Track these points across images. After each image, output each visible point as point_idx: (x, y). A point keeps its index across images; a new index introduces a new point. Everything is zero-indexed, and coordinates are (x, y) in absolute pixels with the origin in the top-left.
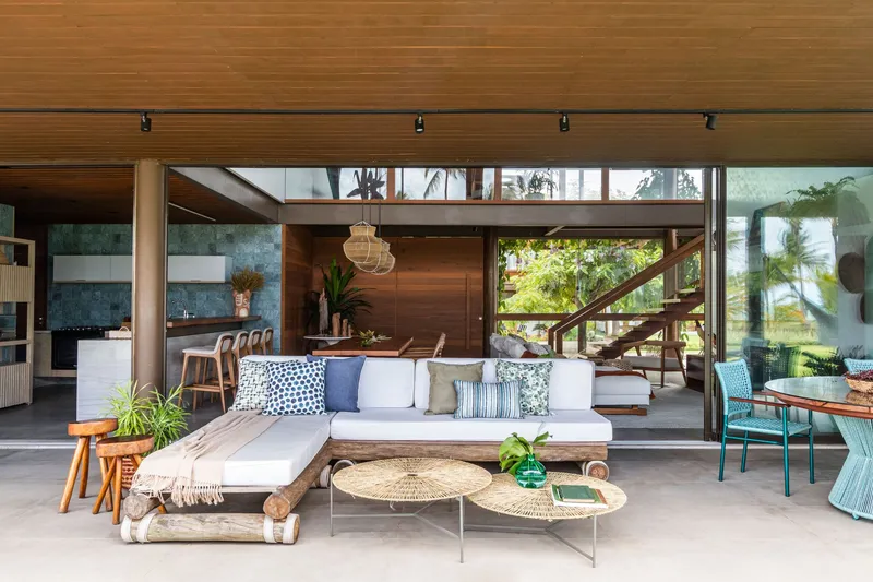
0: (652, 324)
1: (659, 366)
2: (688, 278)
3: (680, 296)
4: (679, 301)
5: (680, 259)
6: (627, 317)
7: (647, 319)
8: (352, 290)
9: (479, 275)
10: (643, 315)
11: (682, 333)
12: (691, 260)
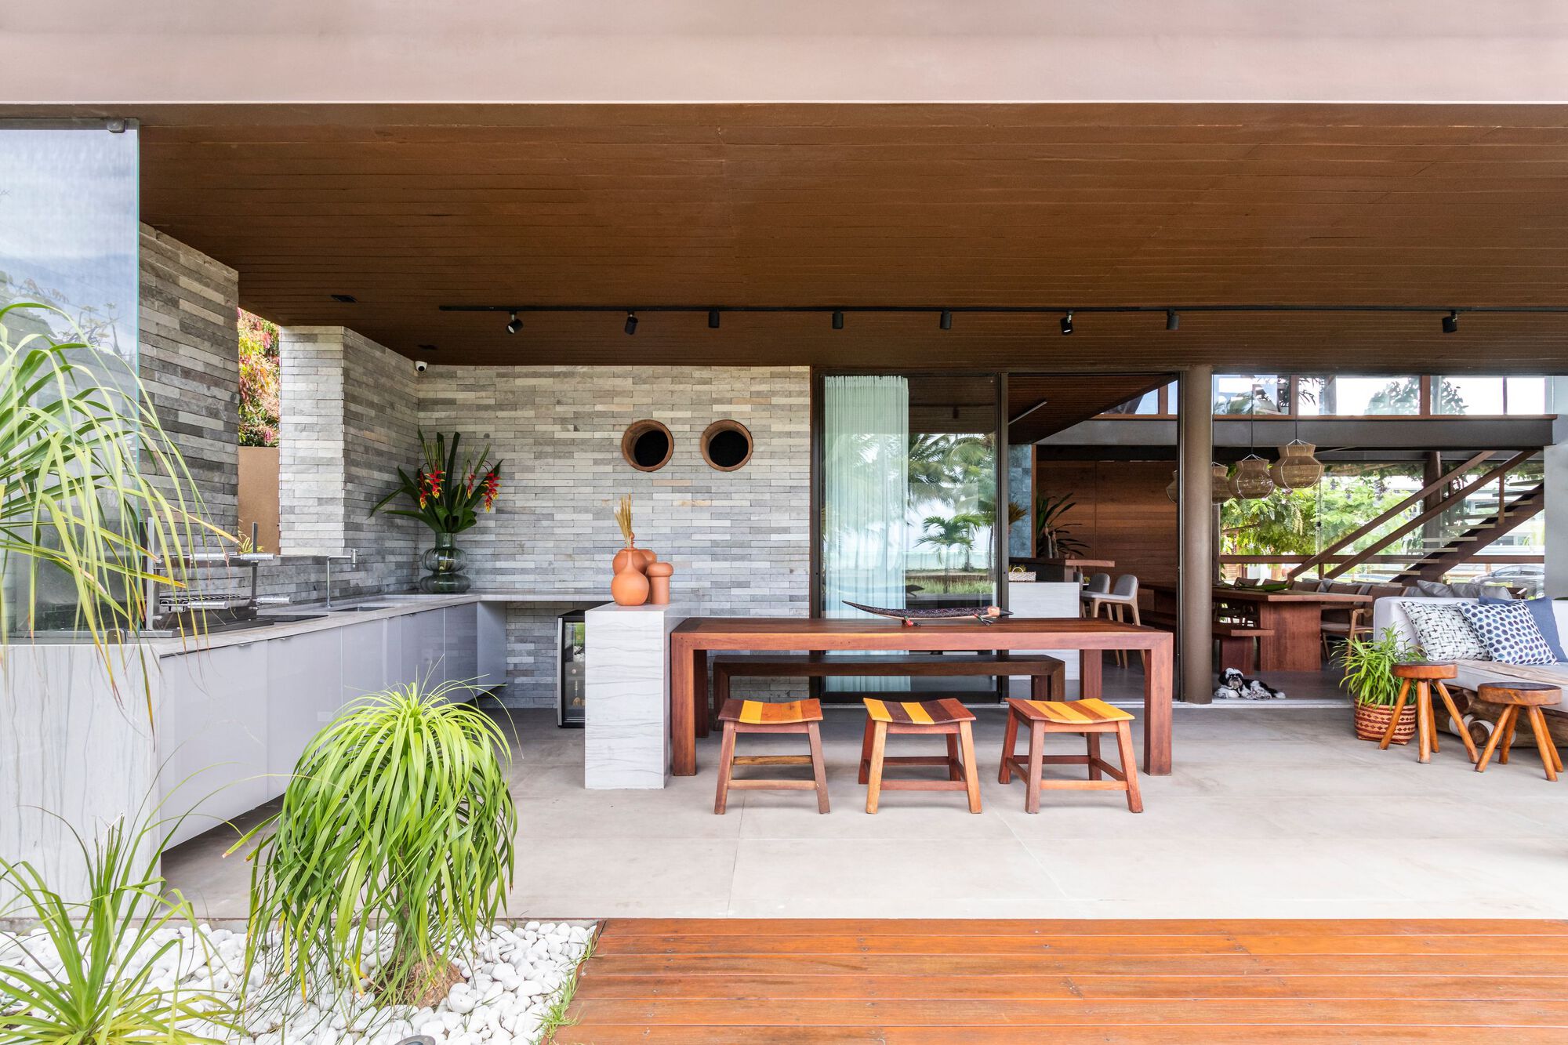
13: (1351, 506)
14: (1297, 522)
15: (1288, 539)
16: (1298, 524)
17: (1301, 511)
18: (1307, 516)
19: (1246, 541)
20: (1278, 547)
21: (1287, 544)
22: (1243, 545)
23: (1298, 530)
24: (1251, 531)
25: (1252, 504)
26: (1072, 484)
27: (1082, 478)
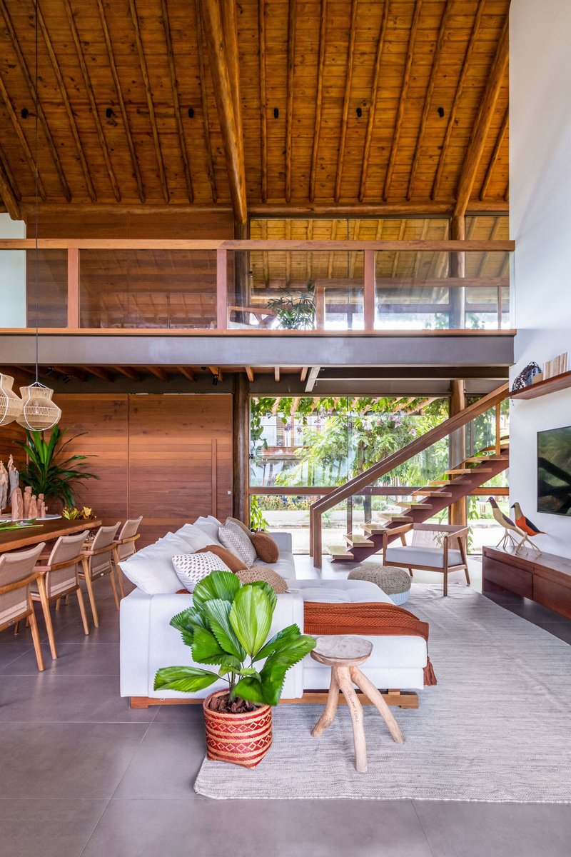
0: (435, 501)
1: (441, 565)
2: (479, 445)
3: (469, 465)
4: (469, 471)
5: (467, 419)
6: (406, 491)
7: (429, 493)
8: (74, 458)
9: (226, 441)
10: (424, 489)
11: (471, 509)
12: (481, 422)
26: (106, 416)
27: (116, 411)
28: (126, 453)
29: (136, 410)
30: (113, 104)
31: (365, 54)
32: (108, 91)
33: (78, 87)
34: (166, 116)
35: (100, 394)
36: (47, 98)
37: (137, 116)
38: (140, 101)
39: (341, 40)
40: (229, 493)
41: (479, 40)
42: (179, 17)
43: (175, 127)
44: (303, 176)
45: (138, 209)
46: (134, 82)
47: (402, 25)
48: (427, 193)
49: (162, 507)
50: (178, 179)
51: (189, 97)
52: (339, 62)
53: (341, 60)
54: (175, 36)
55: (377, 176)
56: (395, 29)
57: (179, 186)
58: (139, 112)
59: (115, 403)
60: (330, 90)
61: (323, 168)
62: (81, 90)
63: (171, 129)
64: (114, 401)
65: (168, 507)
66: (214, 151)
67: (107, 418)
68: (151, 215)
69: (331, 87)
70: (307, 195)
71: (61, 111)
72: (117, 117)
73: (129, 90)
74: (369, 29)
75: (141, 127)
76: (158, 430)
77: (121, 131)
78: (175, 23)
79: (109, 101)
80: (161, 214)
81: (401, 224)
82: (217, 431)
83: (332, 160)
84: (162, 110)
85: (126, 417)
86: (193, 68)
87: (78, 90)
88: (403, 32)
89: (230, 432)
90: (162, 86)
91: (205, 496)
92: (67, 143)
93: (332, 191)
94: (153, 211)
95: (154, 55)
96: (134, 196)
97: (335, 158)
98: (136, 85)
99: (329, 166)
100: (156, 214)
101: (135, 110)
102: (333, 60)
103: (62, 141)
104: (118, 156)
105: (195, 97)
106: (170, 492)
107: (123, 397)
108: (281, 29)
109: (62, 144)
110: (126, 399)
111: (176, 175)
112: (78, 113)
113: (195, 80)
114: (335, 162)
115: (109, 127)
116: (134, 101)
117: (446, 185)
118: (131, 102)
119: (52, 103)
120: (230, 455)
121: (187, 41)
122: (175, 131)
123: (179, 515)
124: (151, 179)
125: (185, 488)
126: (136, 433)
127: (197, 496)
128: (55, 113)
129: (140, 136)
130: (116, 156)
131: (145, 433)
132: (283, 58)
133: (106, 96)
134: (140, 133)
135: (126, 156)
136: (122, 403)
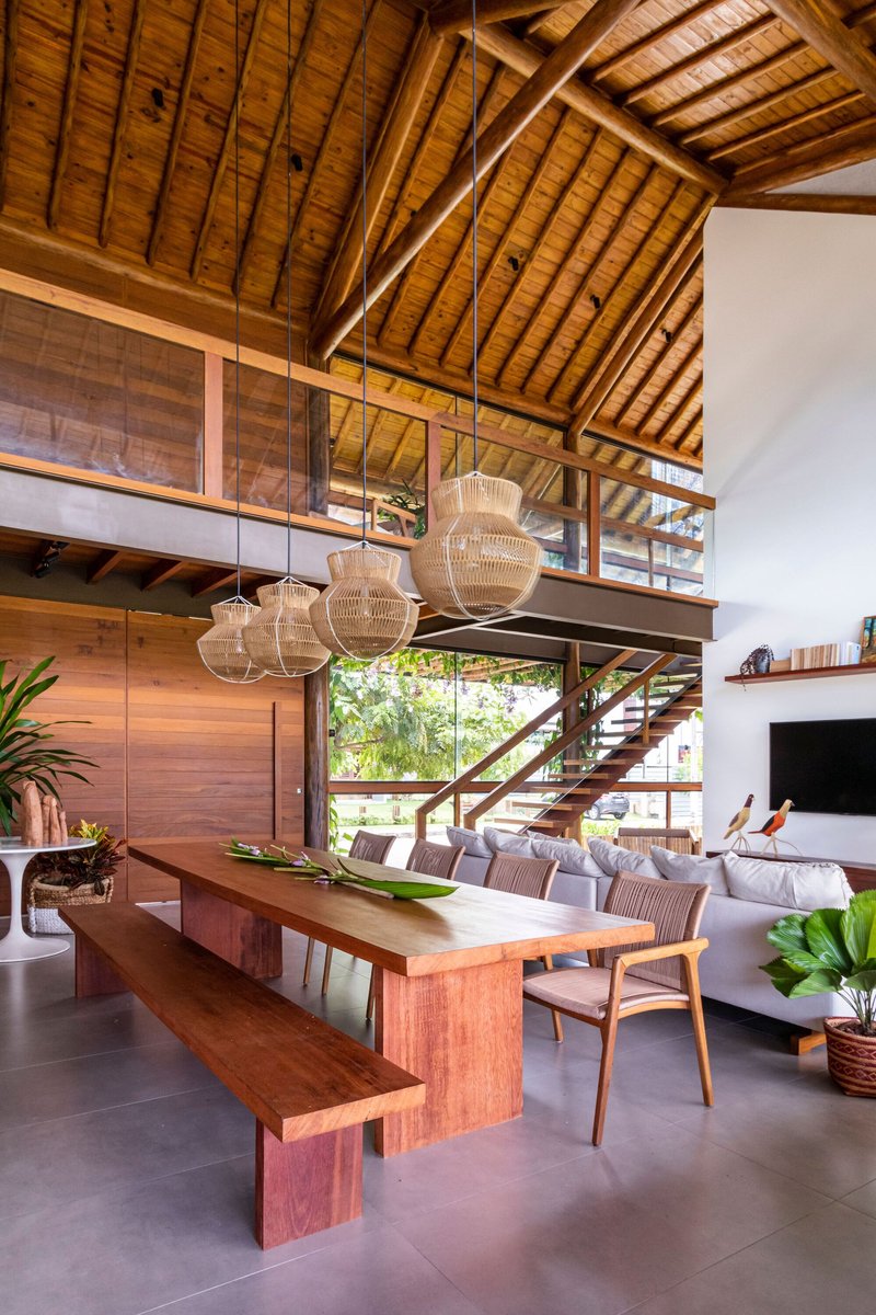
9: (294, 706)
13: (473, 721)
14: (421, 737)
15: (411, 758)
16: (421, 739)
17: (425, 725)
18: (431, 732)
19: (369, 759)
20: (401, 767)
21: (409, 764)
22: (366, 764)
23: (423, 747)
24: (374, 747)
25: (375, 712)
26: (81, 647)
27: (100, 638)
28: (123, 719)
29: (141, 641)
30: (168, 86)
31: (546, 195)
32: (167, 60)
33: (113, 25)
34: (251, 147)
35: (72, 605)
36: (36, 11)
37: (202, 124)
38: (220, 105)
39: (525, 164)
40: (299, 791)
41: (657, 239)
42: (337, 18)
43: (260, 171)
44: (412, 316)
45: (146, 274)
46: (221, 70)
47: (596, 182)
48: (544, 391)
49: (188, 817)
50: (226, 251)
51: (302, 137)
52: (512, 190)
53: (517, 188)
54: (319, 40)
55: (497, 350)
56: (587, 183)
57: (223, 262)
58: (207, 119)
59: (102, 625)
60: (491, 219)
61: (441, 316)
62: (116, 34)
63: (251, 170)
64: (98, 620)
65: (200, 817)
66: (303, 232)
67: (85, 650)
68: (165, 292)
69: (492, 216)
70: (406, 344)
71: (58, 47)
72: (165, 109)
73: (207, 79)
74: (562, 168)
75: (201, 143)
76: (182, 681)
77: (161, 134)
78: (328, 22)
79: (162, 77)
80: (185, 298)
81: (502, 421)
82: (281, 688)
83: (456, 309)
84: (249, 136)
85: (122, 652)
86: (325, 99)
87: (111, 29)
88: (591, 190)
89: (300, 692)
90: (265, 99)
91: (262, 795)
92: (43, 105)
93: (439, 351)
94: (174, 287)
95: (273, 48)
96: (135, 247)
97: (461, 308)
98: (223, 76)
99: (448, 316)
100: (175, 294)
101: (203, 113)
102: (509, 184)
103: (32, 97)
104: (136, 171)
105: (310, 141)
106: (202, 791)
107: (116, 615)
108: (464, 112)
109: (31, 104)
110: (122, 619)
111: (226, 242)
112: (90, 67)
113: (321, 117)
114: (459, 314)
115: (143, 118)
116: (206, 98)
117: (567, 388)
118: (200, 98)
119: (44, 24)
120: (300, 729)
121: (332, 56)
122: (255, 176)
123: (217, 829)
124: (181, 232)
125: (228, 783)
126: (142, 684)
127: (248, 796)
128: (43, 44)
129: (191, 157)
130: (131, 169)
131: (157, 683)
132: (451, 151)
133: (161, 67)
134: (194, 153)
135: (152, 178)
136: (115, 625)
